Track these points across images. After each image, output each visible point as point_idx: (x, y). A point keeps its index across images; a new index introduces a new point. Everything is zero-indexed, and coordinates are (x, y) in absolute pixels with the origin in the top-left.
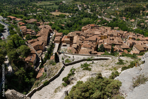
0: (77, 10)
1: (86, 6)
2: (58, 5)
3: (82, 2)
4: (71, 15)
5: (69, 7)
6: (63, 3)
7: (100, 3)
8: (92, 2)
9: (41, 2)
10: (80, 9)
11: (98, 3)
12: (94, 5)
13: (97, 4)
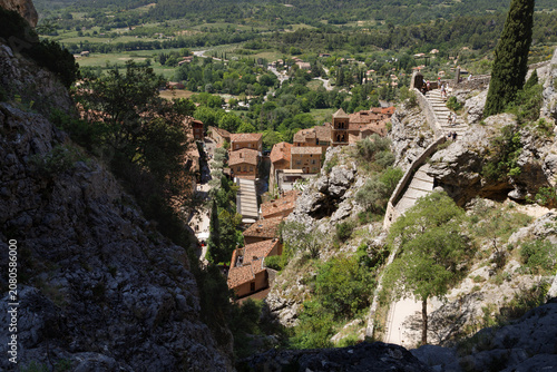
0: (270, 82)
1: (308, 65)
2: (173, 64)
3: (284, 52)
4: (246, 101)
5: (230, 72)
6: (195, 57)
7: (370, 54)
8: (332, 54)
9: (86, 55)
10: (283, 77)
11: (362, 55)
12: (346, 62)
13: (360, 59)
